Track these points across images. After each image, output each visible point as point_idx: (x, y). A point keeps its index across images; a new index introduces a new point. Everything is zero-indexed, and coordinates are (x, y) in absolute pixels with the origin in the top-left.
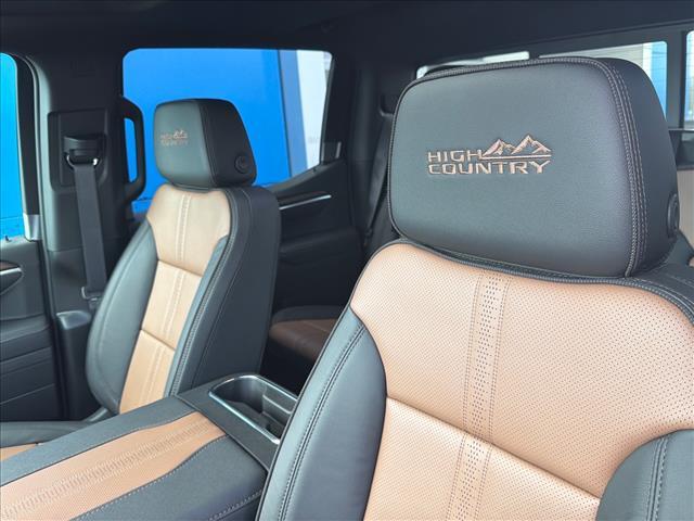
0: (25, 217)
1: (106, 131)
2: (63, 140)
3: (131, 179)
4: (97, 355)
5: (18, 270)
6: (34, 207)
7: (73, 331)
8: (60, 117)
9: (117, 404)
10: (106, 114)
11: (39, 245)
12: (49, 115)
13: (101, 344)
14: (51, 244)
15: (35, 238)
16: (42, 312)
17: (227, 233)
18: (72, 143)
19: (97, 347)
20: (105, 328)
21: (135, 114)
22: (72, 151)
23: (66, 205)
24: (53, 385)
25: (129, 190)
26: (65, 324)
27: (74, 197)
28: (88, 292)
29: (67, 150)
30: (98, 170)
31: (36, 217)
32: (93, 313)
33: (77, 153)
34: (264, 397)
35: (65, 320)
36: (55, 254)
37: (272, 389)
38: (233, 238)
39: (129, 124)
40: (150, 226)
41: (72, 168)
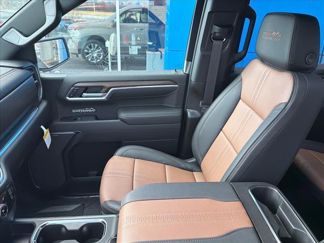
0: (186, 62)
1: (234, 24)
2: (212, 26)
3: (239, 51)
4: (199, 134)
5: (177, 86)
6: (190, 58)
7: (192, 119)
8: (214, 14)
9: (201, 159)
10: (237, 14)
11: (188, 76)
12: (209, 13)
13: (202, 131)
14: (193, 78)
15: (187, 73)
16: (181, 106)
17: (287, 101)
18: (216, 29)
19: (200, 131)
20: (205, 124)
21: (252, 16)
22: (215, 33)
23: (204, 60)
24: (177, 139)
25: (236, 57)
26: (189, 115)
27: (209, 57)
28: (203, 104)
29: (212, 32)
30: (225, 44)
31: (190, 62)
32: (202, 115)
33: (217, 35)
34: (280, 207)
35: (190, 113)
36: (193, 83)
37: (285, 204)
38: (289, 105)
39: (247, 21)
40: (241, 80)
41: (212, 42)
